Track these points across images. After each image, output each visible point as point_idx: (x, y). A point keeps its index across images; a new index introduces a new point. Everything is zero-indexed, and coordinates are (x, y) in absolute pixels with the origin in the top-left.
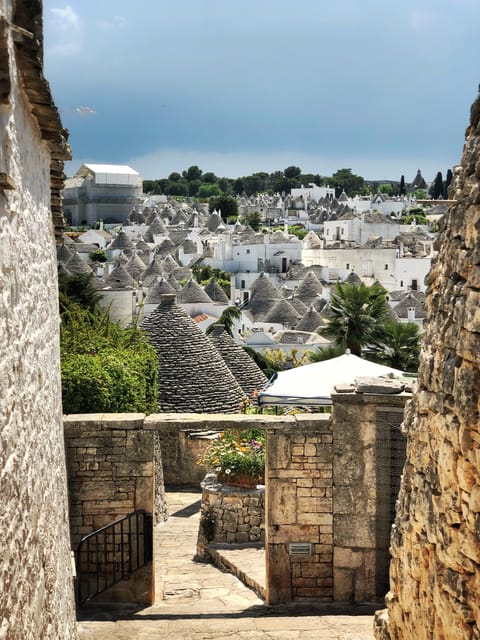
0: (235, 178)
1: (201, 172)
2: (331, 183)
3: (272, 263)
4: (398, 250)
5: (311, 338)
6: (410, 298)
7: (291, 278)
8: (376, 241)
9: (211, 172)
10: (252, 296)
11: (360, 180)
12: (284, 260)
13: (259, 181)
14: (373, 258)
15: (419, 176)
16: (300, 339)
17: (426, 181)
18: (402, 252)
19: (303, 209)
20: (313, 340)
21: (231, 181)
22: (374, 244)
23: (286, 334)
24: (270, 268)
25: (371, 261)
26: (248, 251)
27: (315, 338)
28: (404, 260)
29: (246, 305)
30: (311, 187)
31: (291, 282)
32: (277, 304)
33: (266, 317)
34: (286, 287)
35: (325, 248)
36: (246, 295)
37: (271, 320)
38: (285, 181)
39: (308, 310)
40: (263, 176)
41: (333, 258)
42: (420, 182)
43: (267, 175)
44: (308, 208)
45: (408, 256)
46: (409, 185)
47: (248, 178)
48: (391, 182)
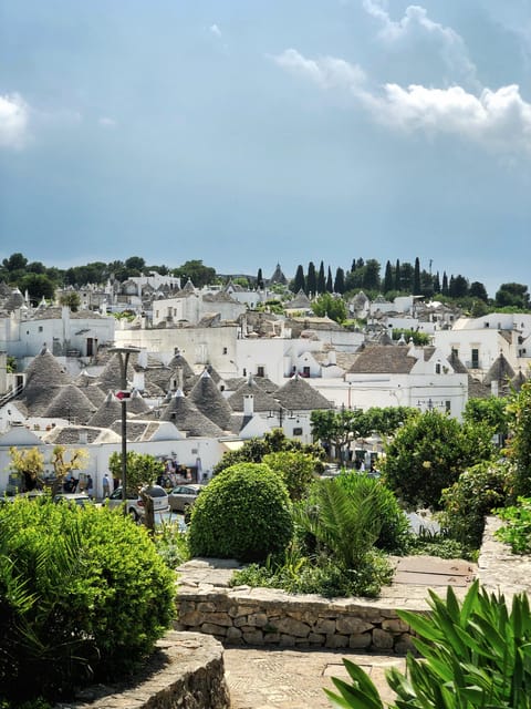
0: (66, 269)
1: (26, 260)
2: (177, 273)
3: (72, 344)
4: (239, 329)
5: (101, 435)
6: (250, 385)
7: (97, 363)
8: (213, 319)
9: (39, 261)
10: (28, 382)
11: (212, 271)
12: (90, 340)
13: (96, 271)
14: (207, 339)
15: (278, 271)
16: (83, 437)
17: (286, 277)
18: (245, 331)
19: (137, 295)
20: (103, 439)
21: (61, 272)
22: (209, 323)
23: (65, 431)
24: (70, 352)
25: (205, 343)
26: (41, 329)
27: (107, 435)
28: (247, 341)
29: (20, 394)
30: (153, 275)
31: (95, 368)
32: (62, 391)
33: (46, 410)
34: (86, 373)
35: (147, 328)
36: (20, 380)
37: (52, 415)
38: (125, 270)
39: (106, 400)
40: (100, 266)
41: (158, 341)
42: (279, 276)
43: (105, 265)
44: (142, 294)
45: (253, 337)
46: (267, 281)
47: (82, 269)
48: (247, 277)
